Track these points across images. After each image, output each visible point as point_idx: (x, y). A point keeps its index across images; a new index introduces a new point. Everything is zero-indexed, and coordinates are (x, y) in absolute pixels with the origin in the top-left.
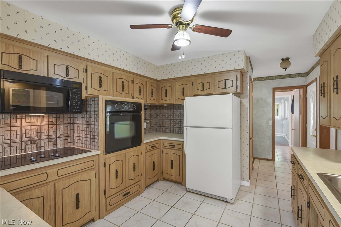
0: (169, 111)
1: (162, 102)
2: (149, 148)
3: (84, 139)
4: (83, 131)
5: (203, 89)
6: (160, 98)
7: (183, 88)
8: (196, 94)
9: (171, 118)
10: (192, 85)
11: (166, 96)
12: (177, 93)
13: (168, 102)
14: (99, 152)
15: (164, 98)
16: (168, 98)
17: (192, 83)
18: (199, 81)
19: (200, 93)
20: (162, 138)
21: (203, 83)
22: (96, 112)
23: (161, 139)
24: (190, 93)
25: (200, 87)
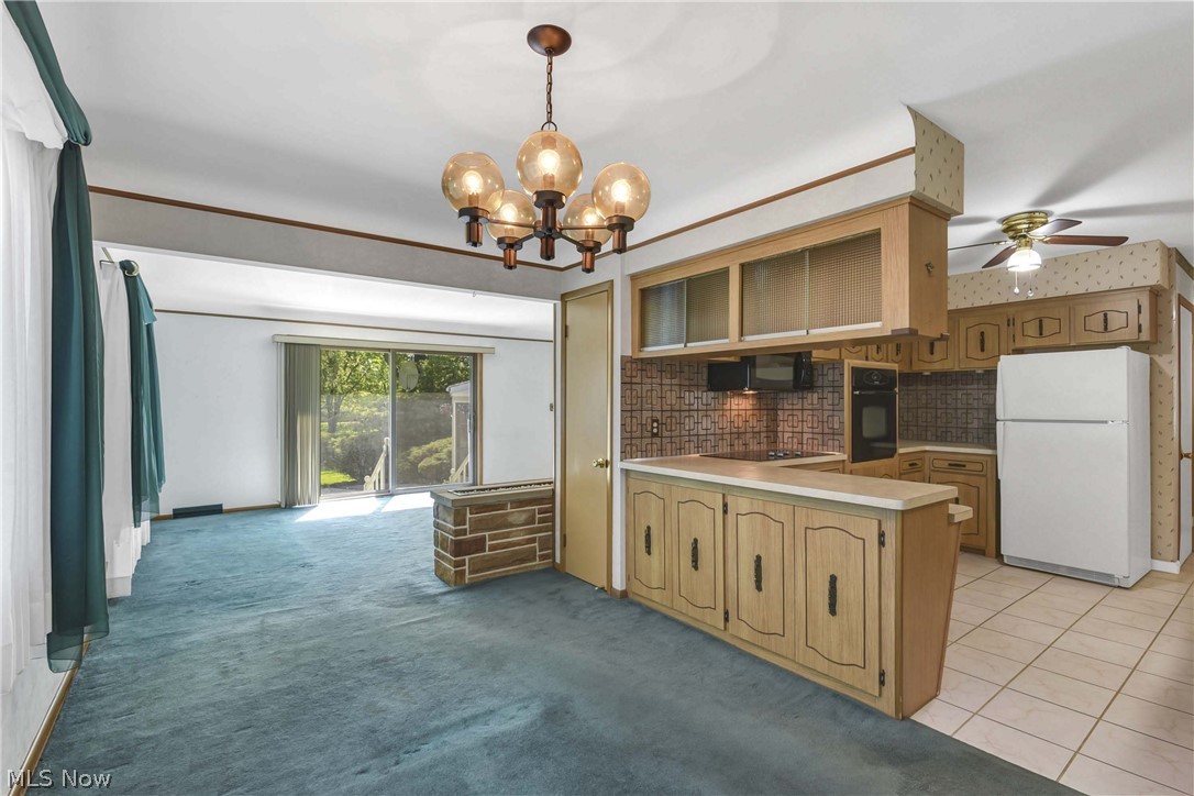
0: (933, 387)
1: (917, 367)
2: (906, 466)
3: (805, 436)
4: (802, 421)
5: (1041, 334)
6: (915, 357)
7: (982, 333)
8: (1019, 345)
9: (939, 405)
10: (1008, 325)
11: (932, 353)
12: (962, 346)
13: (937, 367)
14: (845, 457)
15: (926, 355)
16: (937, 356)
17: (1009, 320)
18: (1030, 315)
19: (1031, 343)
20: (928, 448)
21: (1041, 321)
22: (837, 388)
23: (925, 451)
24: (1003, 346)
25: (1032, 329)
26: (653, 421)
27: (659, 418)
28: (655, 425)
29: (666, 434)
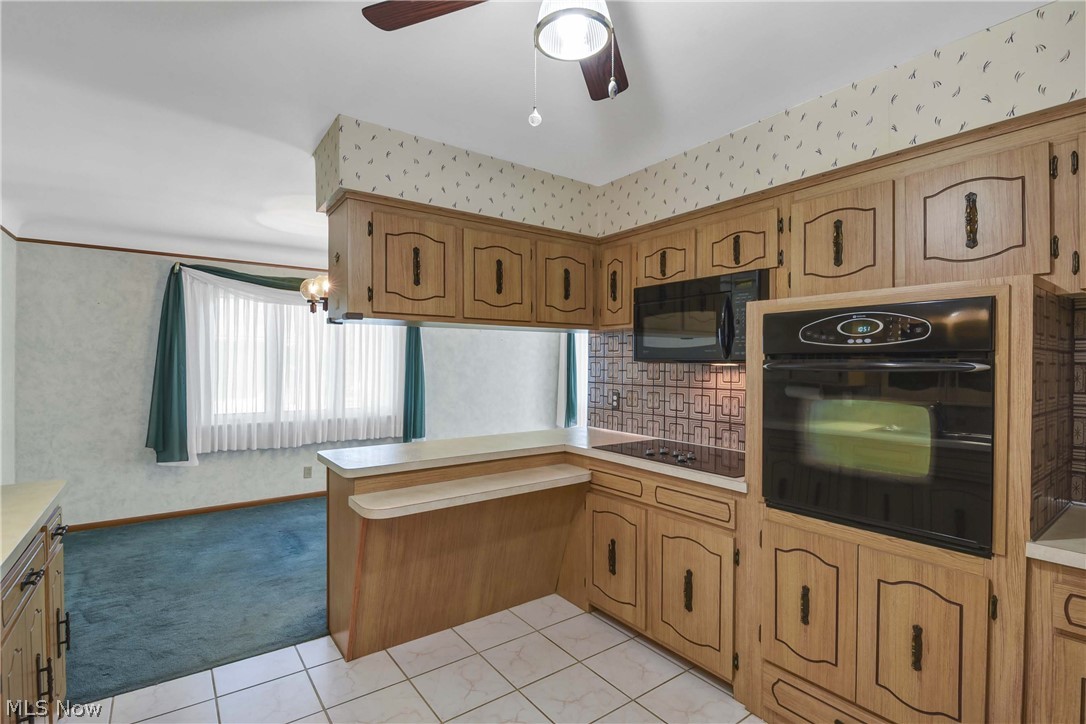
26: (614, 394)
27: (620, 391)
28: (615, 398)
29: (626, 408)
